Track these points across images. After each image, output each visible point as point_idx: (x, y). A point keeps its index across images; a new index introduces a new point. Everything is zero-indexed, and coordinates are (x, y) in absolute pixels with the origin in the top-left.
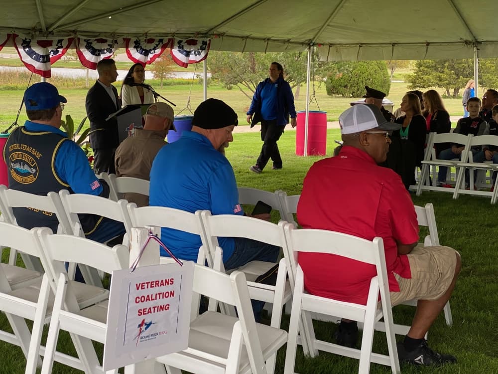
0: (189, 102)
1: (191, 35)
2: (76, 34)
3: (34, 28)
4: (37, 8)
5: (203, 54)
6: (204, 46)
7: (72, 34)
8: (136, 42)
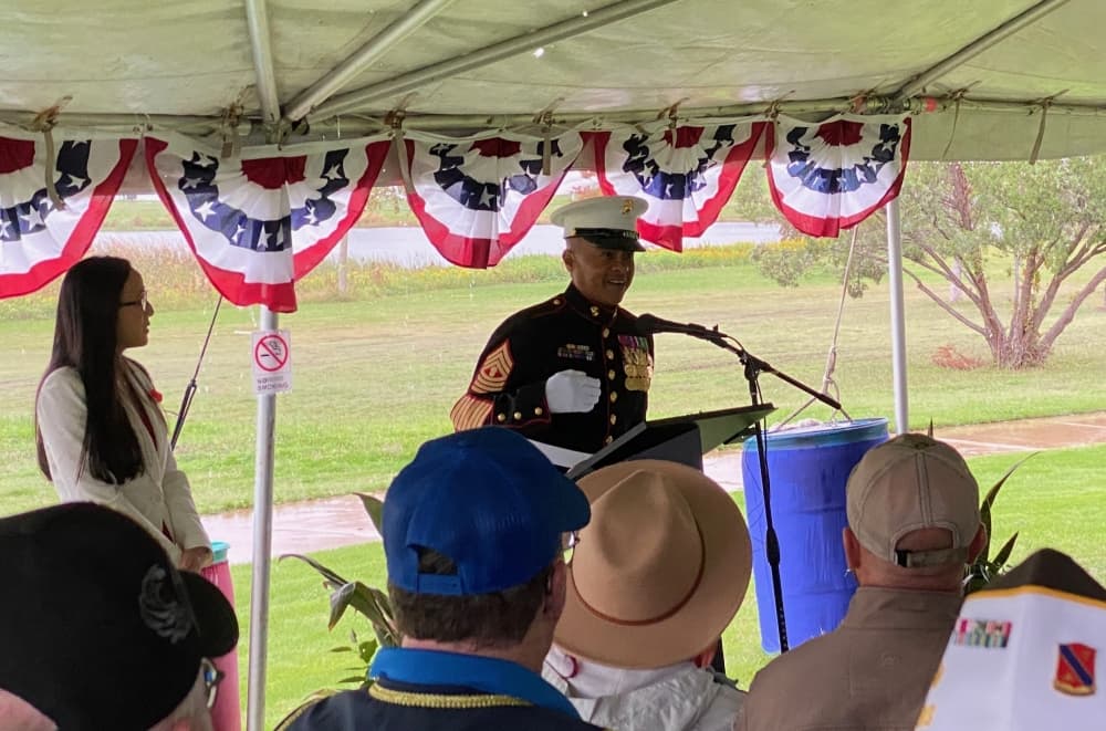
0: (832, 370)
1: (839, 106)
2: (398, 126)
3: (232, 109)
4: (247, 31)
5: (886, 175)
6: (888, 146)
7: (380, 124)
8: (632, 145)
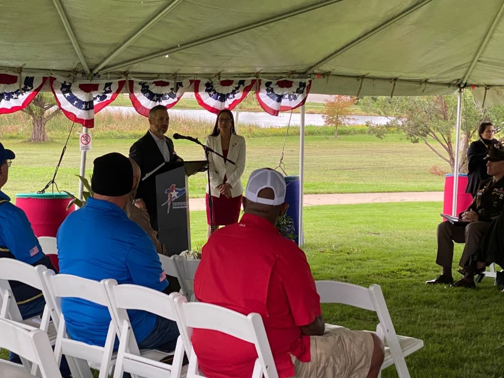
0: (282, 159)
1: (283, 75)
2: (127, 76)
3: (75, 69)
4: (73, 48)
5: (300, 98)
6: (302, 89)
7: (123, 76)
8: (208, 85)
